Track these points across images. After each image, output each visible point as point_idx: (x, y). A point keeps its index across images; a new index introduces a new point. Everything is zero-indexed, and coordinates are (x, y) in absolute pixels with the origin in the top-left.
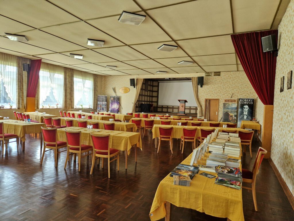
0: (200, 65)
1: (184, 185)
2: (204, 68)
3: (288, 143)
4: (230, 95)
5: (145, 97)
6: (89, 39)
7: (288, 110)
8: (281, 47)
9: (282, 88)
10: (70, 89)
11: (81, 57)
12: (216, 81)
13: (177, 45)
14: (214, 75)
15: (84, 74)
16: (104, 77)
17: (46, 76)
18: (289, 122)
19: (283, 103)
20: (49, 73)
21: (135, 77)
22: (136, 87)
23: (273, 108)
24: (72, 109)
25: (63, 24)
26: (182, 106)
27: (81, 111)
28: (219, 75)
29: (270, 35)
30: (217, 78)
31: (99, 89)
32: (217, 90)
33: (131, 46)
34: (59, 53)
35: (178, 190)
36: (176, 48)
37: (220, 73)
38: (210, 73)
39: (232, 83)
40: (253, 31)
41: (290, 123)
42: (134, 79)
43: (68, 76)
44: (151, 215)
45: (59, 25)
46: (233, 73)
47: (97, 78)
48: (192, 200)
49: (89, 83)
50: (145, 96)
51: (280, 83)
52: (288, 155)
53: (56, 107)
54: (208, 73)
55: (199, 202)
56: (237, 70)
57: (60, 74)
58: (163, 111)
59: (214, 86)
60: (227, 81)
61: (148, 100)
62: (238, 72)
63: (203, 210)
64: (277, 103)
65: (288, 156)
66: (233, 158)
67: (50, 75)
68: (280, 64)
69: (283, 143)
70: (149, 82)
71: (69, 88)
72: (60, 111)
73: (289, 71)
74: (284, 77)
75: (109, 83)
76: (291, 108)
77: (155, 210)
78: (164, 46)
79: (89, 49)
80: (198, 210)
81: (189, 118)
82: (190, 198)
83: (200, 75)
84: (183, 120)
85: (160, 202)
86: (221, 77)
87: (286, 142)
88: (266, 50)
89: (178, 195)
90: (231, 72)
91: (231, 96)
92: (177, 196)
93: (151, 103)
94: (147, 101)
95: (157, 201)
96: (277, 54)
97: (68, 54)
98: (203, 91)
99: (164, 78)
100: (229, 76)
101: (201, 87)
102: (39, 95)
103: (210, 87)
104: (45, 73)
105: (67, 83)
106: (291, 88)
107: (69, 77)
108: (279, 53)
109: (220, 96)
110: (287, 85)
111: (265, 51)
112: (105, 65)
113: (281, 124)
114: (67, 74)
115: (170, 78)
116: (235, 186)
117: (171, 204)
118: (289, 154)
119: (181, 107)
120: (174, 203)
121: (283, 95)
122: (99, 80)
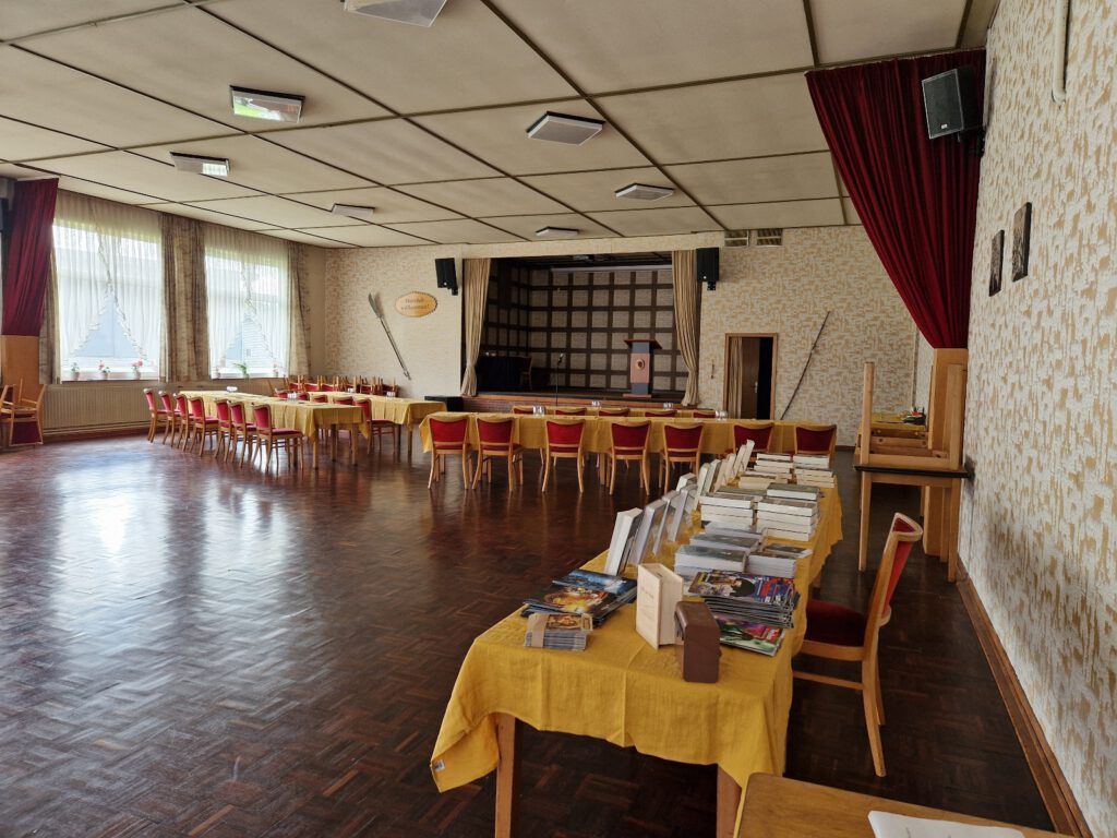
0: (703, 199)
1: (562, 648)
2: (718, 212)
3: (1013, 494)
4: (820, 317)
5: (498, 332)
6: (236, 88)
7: (1014, 364)
8: (994, 118)
9: (997, 278)
10: (189, 303)
11: (218, 170)
12: (765, 263)
13: (600, 117)
14: (761, 242)
15: (247, 240)
16: (332, 254)
17: (84, 249)
18: (1019, 412)
19: (999, 337)
20: (96, 234)
21: (456, 253)
22: (460, 290)
23: (966, 358)
24: (203, 383)
25: (110, 18)
26: (640, 364)
27: (235, 389)
28: (778, 242)
29: (955, 71)
30: (771, 253)
31: (312, 301)
32: (773, 299)
33: (417, 119)
34: (125, 149)
35: (540, 667)
36: (599, 128)
37: (780, 234)
38: (742, 233)
39: (828, 272)
40: (888, 57)
41: (1022, 413)
42: (451, 262)
43: (182, 247)
44: (436, 767)
45: (95, 23)
46: (830, 234)
47: (303, 258)
48: (590, 703)
49: (272, 279)
50: (509, 327)
51: (989, 261)
52: (1014, 543)
53: (131, 376)
54: (733, 234)
55: (615, 710)
56: (842, 222)
57: (146, 241)
58: (572, 384)
59: (758, 286)
60: (807, 265)
61: (513, 343)
62: (849, 229)
63: (628, 737)
64: (980, 341)
65: (1015, 547)
66: (784, 544)
67: (101, 243)
68: (992, 184)
69: (997, 495)
70: (515, 272)
71: (187, 299)
72: (145, 390)
73: (1019, 206)
74: (1002, 232)
75: (354, 275)
76: (1025, 353)
77: (450, 745)
78: (548, 117)
79: (246, 133)
80: (610, 739)
81: (662, 407)
82: (581, 696)
83: (706, 240)
84: (637, 415)
85: (474, 717)
86: (786, 251)
87: (1007, 489)
88: (938, 130)
89: (539, 686)
90: (822, 229)
91: (822, 321)
92: (537, 690)
93: (522, 355)
94: (508, 348)
95: (459, 710)
96: (982, 144)
97: (164, 154)
98: (718, 302)
99: (571, 256)
100: (813, 246)
101: (712, 287)
102: (53, 326)
103: (745, 288)
104: (80, 237)
105: (178, 275)
106: (1026, 274)
107: (184, 253)
108: (991, 142)
109: (782, 323)
110: (1014, 264)
111: (936, 136)
112: (328, 201)
113: (992, 418)
114: (176, 243)
115: (591, 256)
116: (757, 643)
117: (518, 721)
118: (1017, 536)
119: (637, 365)
120: (526, 715)
121: (998, 304)
122: (311, 264)
